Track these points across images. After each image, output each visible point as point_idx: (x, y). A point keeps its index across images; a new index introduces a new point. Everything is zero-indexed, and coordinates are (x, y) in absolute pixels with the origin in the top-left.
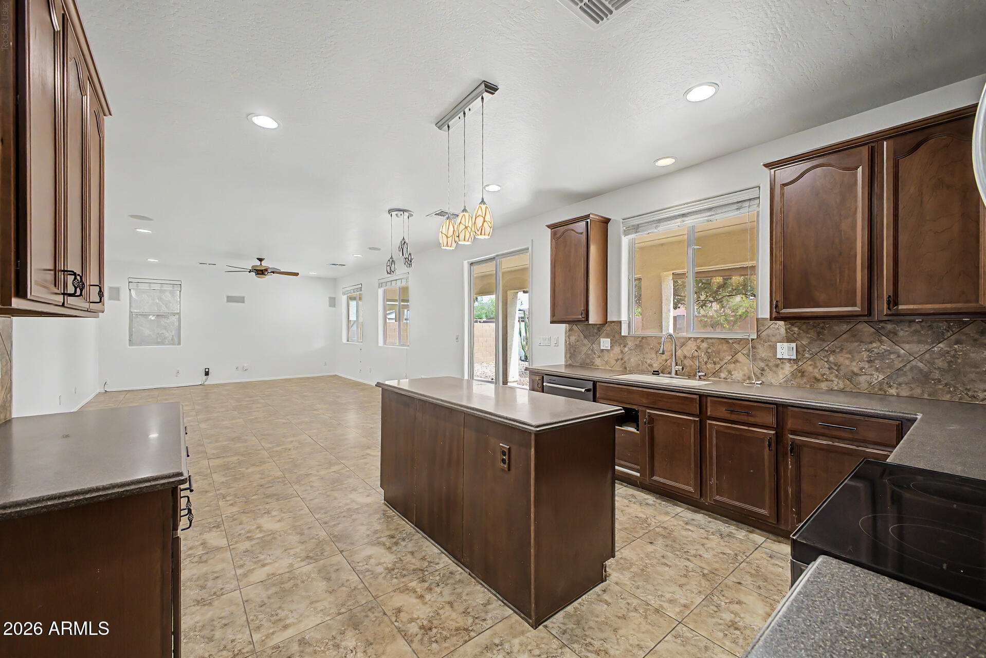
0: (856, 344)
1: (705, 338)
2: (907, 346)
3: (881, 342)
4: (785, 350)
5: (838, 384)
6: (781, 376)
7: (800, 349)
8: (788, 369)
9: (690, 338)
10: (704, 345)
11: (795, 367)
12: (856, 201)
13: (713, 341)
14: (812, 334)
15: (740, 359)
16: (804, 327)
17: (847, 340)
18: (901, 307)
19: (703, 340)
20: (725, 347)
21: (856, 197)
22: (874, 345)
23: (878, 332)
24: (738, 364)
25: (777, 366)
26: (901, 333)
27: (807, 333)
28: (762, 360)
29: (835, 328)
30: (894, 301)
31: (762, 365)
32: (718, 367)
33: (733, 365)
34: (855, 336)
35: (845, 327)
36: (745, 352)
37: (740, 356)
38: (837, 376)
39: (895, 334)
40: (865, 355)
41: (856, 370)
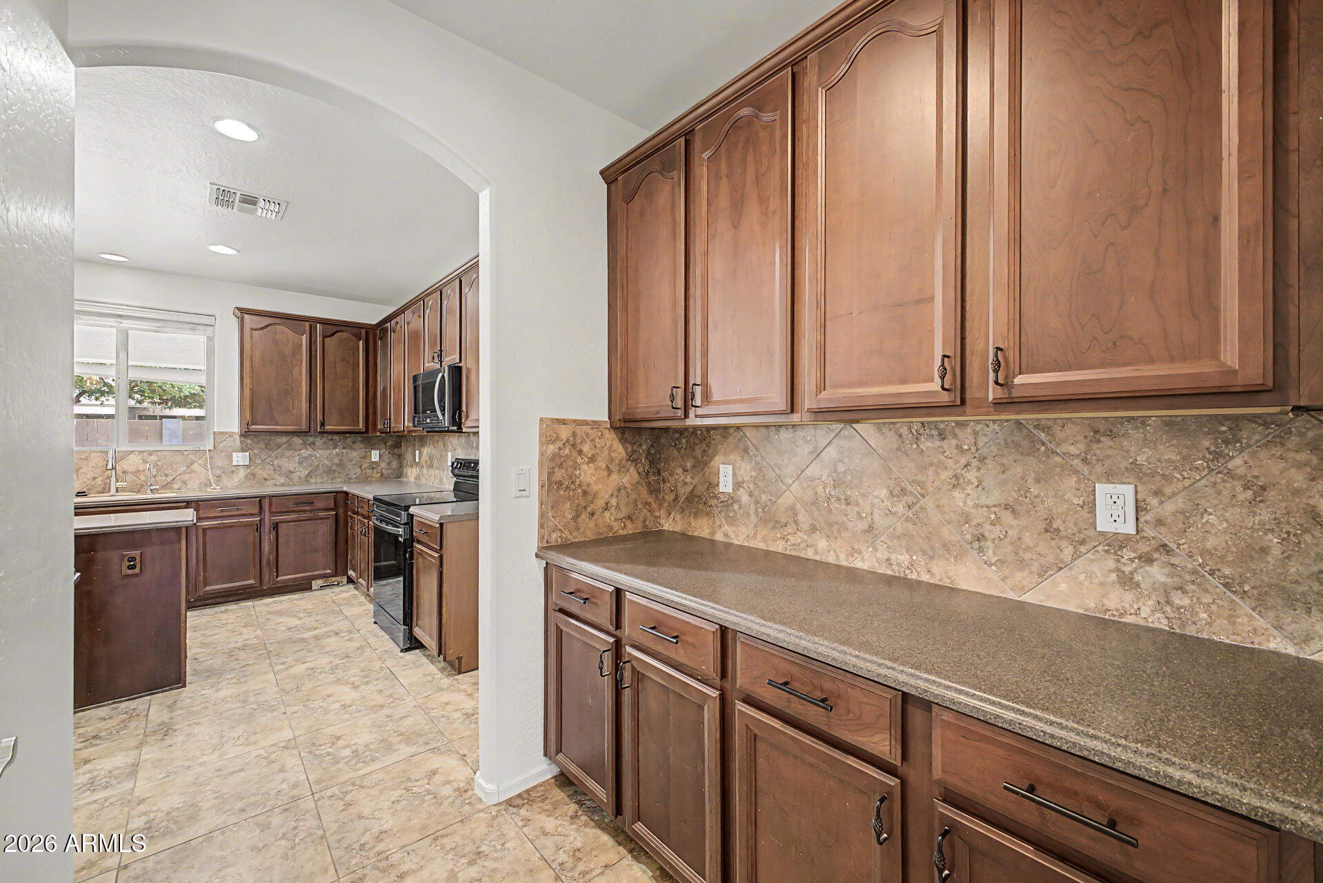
0: (291, 452)
1: (153, 451)
2: (320, 451)
3: (306, 448)
4: (240, 459)
5: (282, 480)
6: (236, 480)
7: (253, 458)
8: (242, 473)
9: (132, 452)
10: (153, 458)
11: (249, 471)
12: (302, 356)
13: (165, 453)
14: (262, 445)
15: (196, 469)
16: (255, 440)
17: (285, 449)
18: (326, 427)
19: (150, 453)
20: (179, 458)
21: (302, 353)
22: (303, 451)
23: (305, 444)
24: (193, 474)
25: (233, 472)
26: (317, 443)
27: (258, 444)
28: (219, 467)
29: (278, 440)
30: (323, 424)
31: (218, 472)
32: (169, 479)
33: (188, 476)
34: (290, 447)
35: (284, 439)
36: (202, 463)
37: (196, 467)
38: (279, 475)
39: (314, 443)
40: (297, 458)
41: (292, 470)
